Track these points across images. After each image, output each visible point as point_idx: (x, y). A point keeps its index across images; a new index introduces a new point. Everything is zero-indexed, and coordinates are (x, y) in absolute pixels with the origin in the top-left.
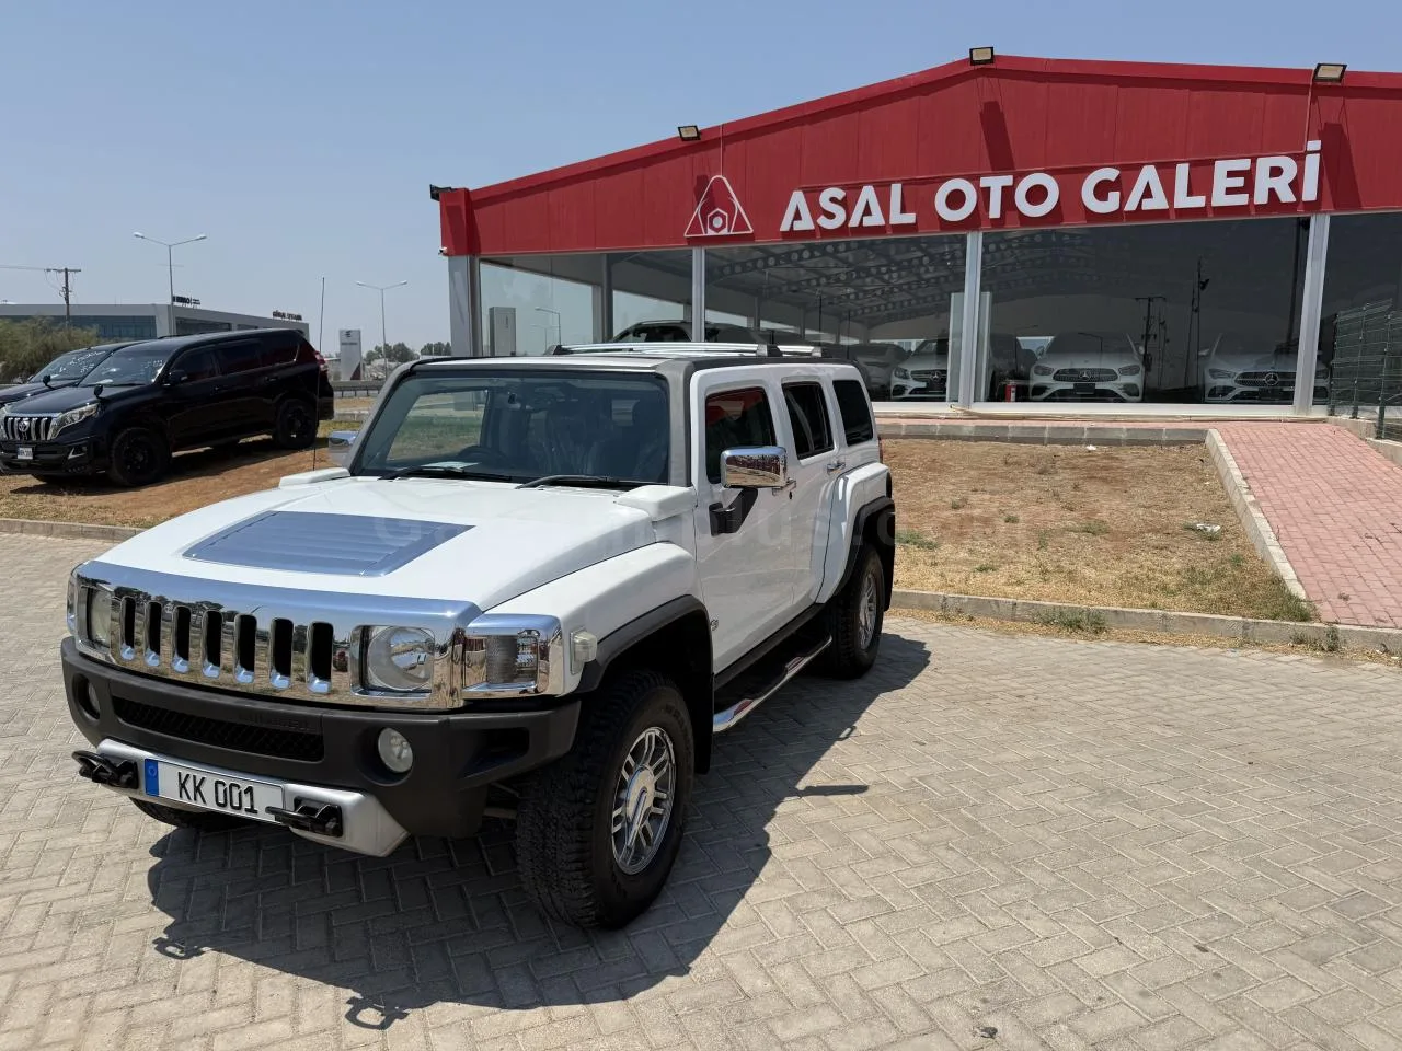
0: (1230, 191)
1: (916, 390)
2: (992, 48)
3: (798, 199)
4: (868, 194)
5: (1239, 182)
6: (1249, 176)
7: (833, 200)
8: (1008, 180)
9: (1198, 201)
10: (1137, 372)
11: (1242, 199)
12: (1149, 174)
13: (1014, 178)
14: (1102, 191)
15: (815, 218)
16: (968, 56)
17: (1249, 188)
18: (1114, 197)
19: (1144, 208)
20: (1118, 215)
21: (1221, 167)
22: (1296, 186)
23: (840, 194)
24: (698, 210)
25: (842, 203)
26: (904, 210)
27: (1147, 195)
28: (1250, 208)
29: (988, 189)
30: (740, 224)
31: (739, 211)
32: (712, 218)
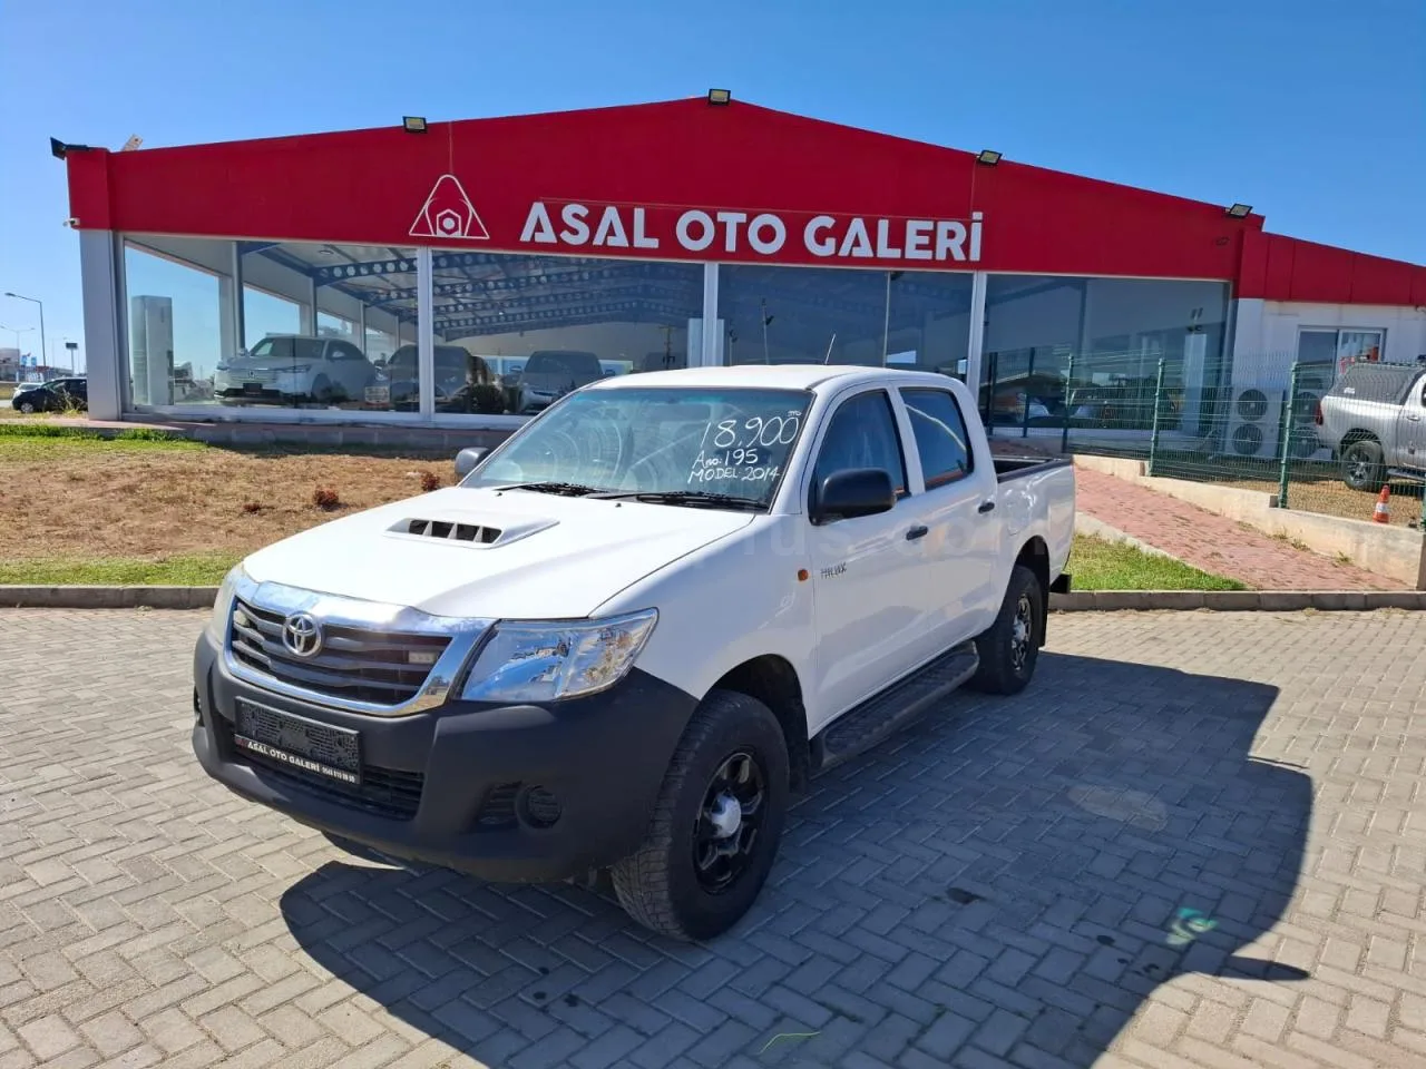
0: (919, 247)
2: (729, 92)
3: (538, 211)
4: (611, 214)
5: (925, 240)
6: (933, 235)
7: (576, 216)
8: (742, 217)
9: (896, 253)
11: (927, 255)
12: (857, 226)
13: (748, 217)
14: (821, 236)
15: (557, 231)
16: (707, 95)
17: (932, 246)
18: (831, 242)
19: (854, 254)
20: (835, 258)
21: (913, 226)
22: (966, 247)
24: (426, 206)
25: (586, 220)
26: (648, 234)
27: (857, 243)
28: (933, 263)
29: (724, 224)
30: (475, 230)
31: (474, 218)
32: (442, 219)
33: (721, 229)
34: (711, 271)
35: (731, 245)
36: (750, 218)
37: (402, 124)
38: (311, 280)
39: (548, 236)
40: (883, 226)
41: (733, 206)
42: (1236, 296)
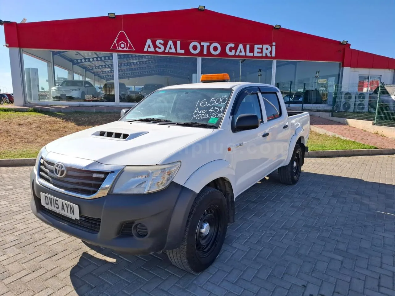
0: (258, 53)
2: (204, 7)
3: (149, 42)
4: (170, 43)
5: (260, 51)
6: (262, 49)
7: (160, 43)
8: (208, 44)
9: (251, 54)
11: (260, 55)
12: (241, 46)
14: (231, 49)
15: (155, 48)
16: (198, 7)
17: (262, 52)
18: (233, 51)
19: (240, 55)
20: (234, 56)
21: (256, 46)
22: (271, 53)
24: (116, 40)
25: (163, 44)
26: (181, 49)
27: (241, 51)
28: (262, 57)
29: (203, 46)
30: (130, 47)
31: (130, 43)
32: (120, 44)
33: (202, 47)
34: (199, 59)
35: (205, 52)
36: (211, 44)
37: (108, 15)
38: (72, 63)
39: (152, 49)
40: (248, 46)
41: (205, 40)
42: (343, 66)
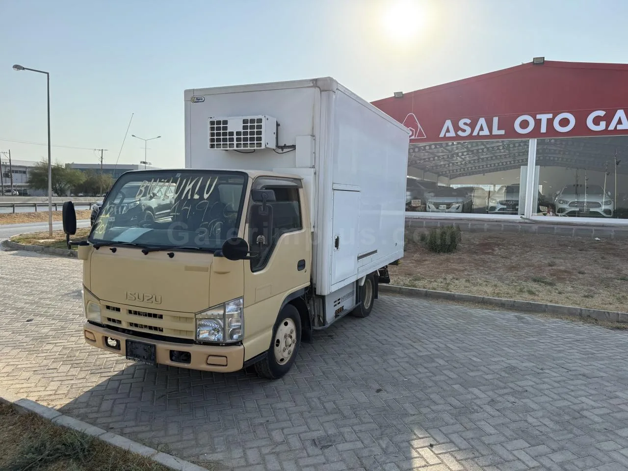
1: (501, 209)
2: (544, 58)
3: (448, 123)
4: (482, 121)
7: (465, 124)
8: (550, 116)
10: (610, 204)
12: (620, 114)
13: (553, 115)
14: (597, 121)
15: (456, 131)
16: (533, 61)
18: (603, 123)
19: (618, 129)
20: (606, 131)
23: (468, 121)
25: (469, 125)
26: (499, 129)
27: (620, 122)
29: (540, 120)
30: (420, 134)
31: (420, 128)
33: (538, 123)
34: (533, 144)
35: (543, 129)
37: (394, 96)
41: (545, 111)
